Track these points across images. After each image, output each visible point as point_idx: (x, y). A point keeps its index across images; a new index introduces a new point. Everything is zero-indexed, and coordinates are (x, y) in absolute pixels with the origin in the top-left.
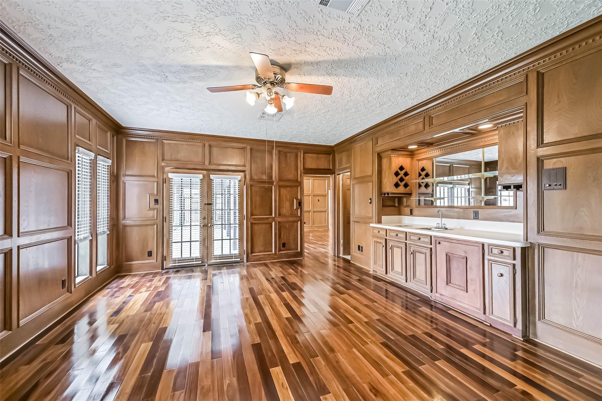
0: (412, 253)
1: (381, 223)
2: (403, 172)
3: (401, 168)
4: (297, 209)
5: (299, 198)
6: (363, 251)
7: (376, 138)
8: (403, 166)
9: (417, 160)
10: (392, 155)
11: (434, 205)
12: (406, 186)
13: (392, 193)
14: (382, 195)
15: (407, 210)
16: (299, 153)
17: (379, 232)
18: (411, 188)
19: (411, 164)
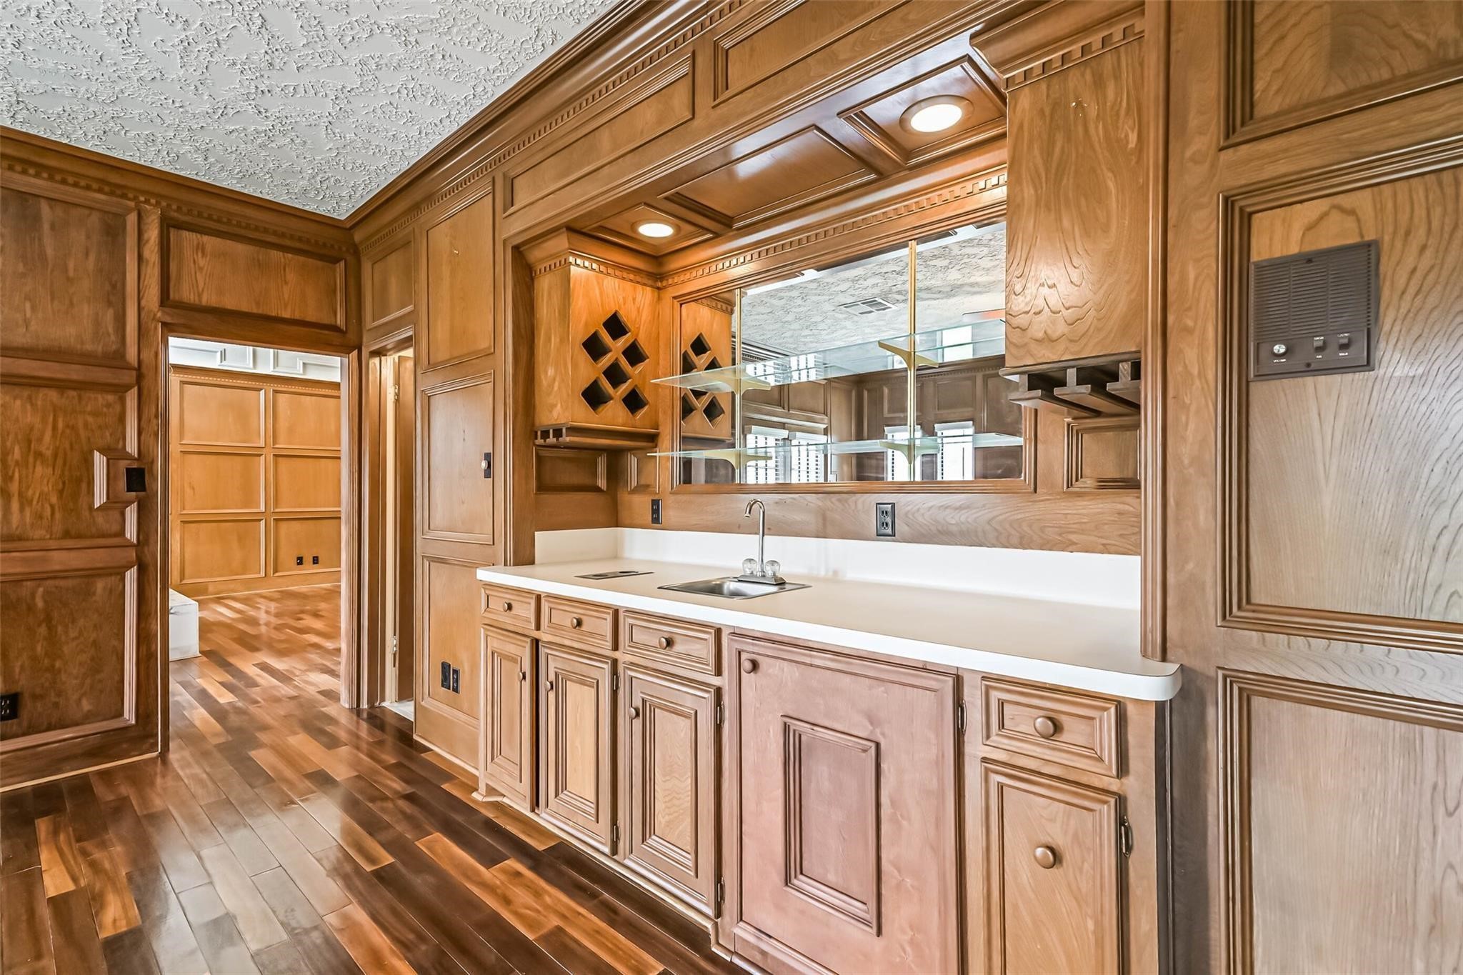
0: (637, 714)
1: (532, 562)
2: (622, 343)
3: (615, 326)
4: (115, 504)
5: (132, 447)
6: (460, 689)
7: (505, 175)
8: (624, 317)
9: (675, 298)
10: (571, 259)
11: (737, 481)
12: (634, 402)
13: (574, 430)
14: (536, 438)
15: (641, 504)
16: (132, 219)
17: (510, 607)
18: (657, 412)
19: (656, 316)
